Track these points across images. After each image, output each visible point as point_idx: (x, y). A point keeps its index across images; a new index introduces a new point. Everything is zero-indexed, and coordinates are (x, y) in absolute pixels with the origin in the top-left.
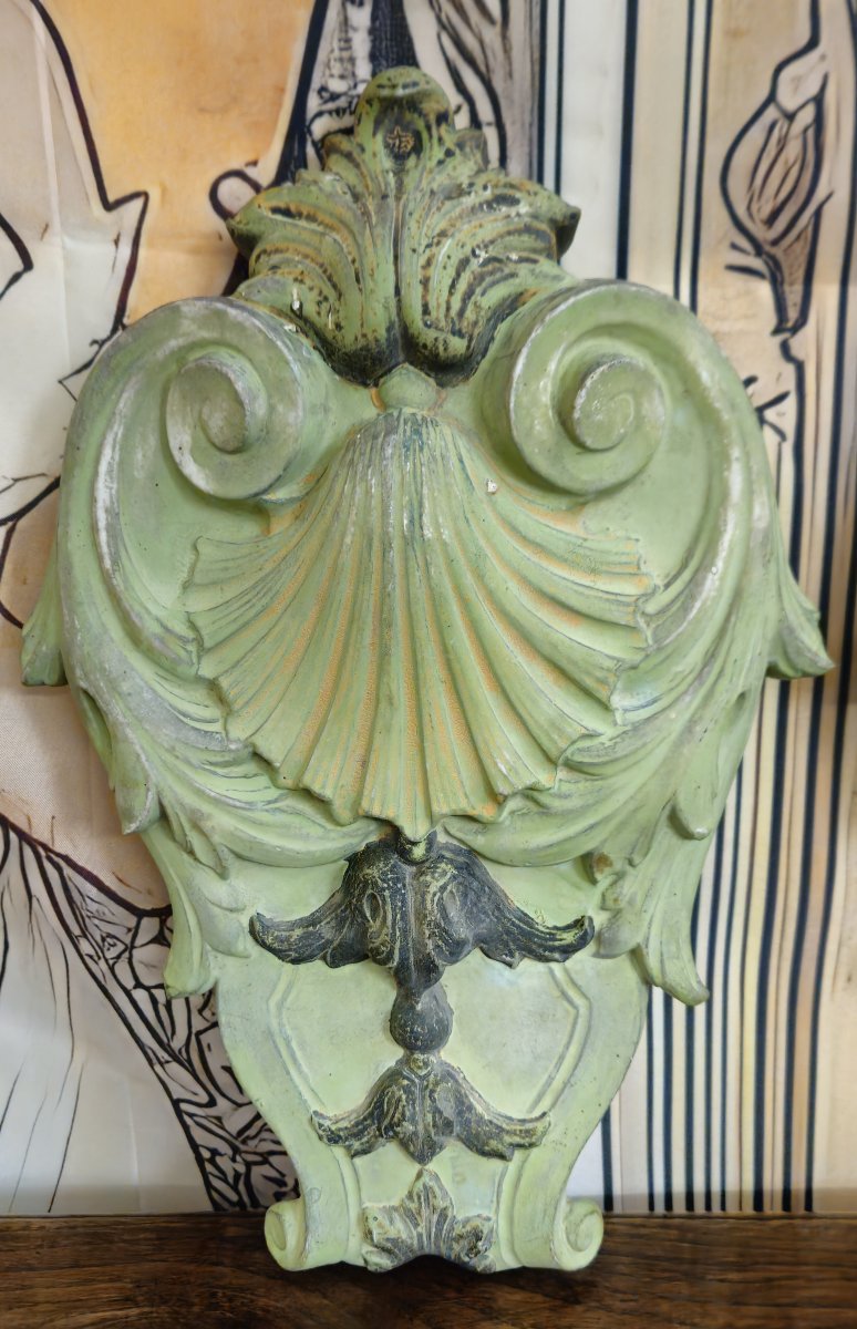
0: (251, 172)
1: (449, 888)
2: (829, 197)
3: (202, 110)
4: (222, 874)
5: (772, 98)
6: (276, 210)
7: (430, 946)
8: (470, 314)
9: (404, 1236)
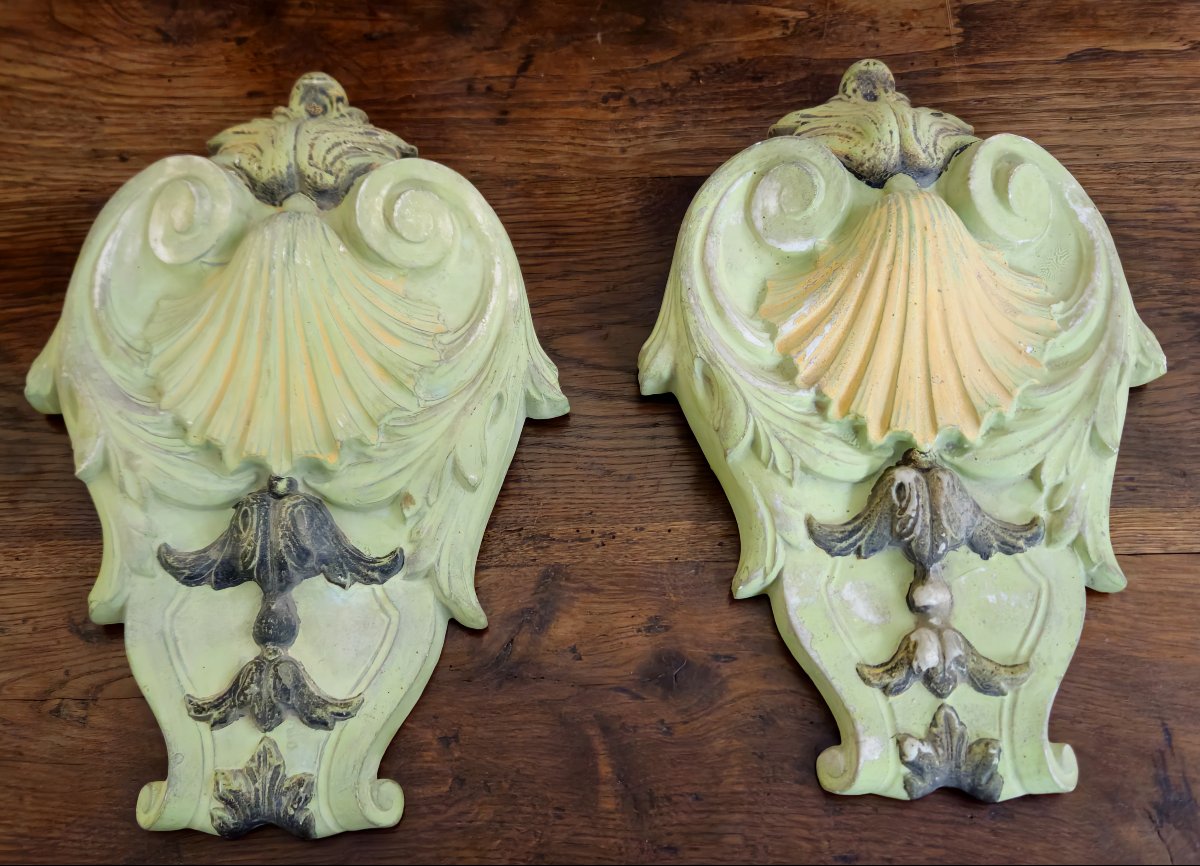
4: (144, 507)
7: (282, 545)
8: (338, 165)
9: (244, 790)
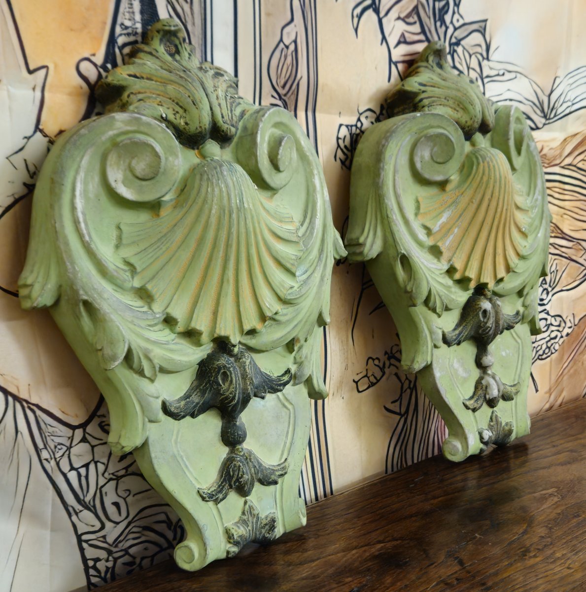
0: (93, 58)
2: (301, 77)
3: (72, 30)
5: (281, 40)
6: (130, 75)
8: (234, 119)
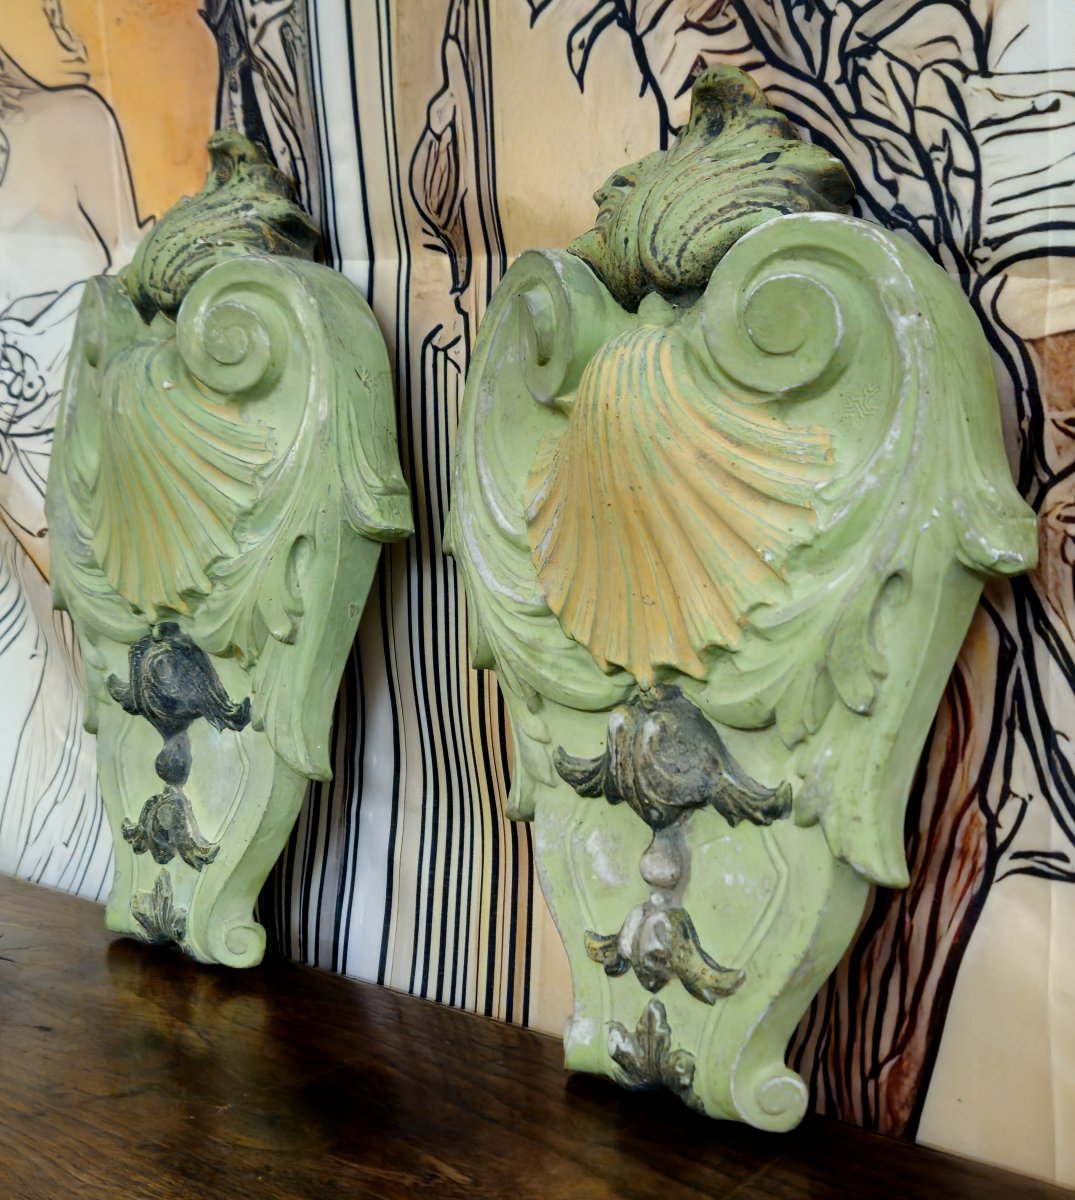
1: (160, 657)
2: (466, 189)
3: (176, 163)
5: (428, 127)
